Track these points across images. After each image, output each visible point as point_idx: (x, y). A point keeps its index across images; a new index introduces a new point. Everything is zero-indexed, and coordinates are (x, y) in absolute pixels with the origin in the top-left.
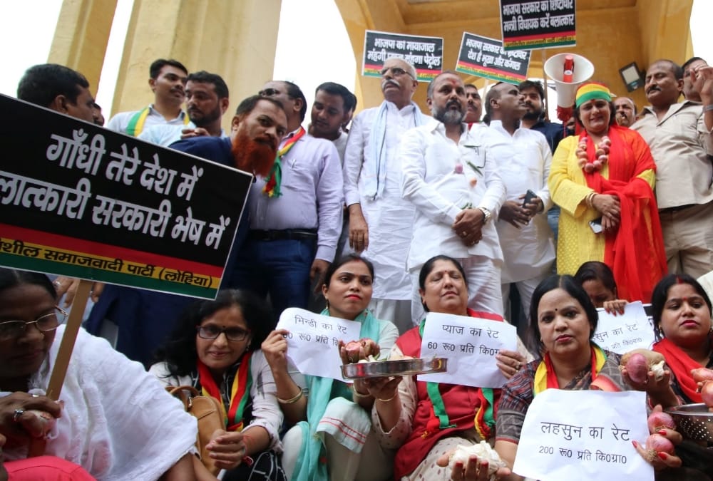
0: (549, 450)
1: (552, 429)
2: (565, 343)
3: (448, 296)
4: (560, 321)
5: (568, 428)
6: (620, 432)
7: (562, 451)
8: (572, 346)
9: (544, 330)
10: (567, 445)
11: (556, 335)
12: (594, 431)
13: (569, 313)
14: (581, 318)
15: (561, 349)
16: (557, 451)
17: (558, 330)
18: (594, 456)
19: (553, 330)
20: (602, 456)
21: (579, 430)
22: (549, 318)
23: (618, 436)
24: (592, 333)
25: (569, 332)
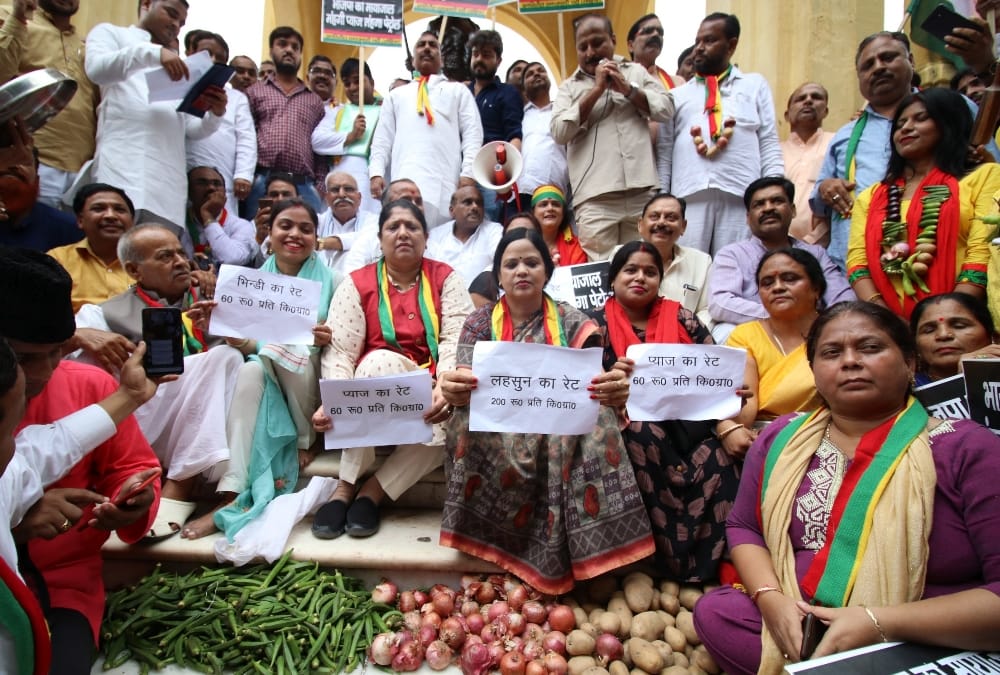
0: (502, 402)
1: (502, 381)
2: (524, 288)
3: (402, 247)
4: (521, 268)
5: (517, 380)
6: (571, 382)
7: (514, 401)
8: (529, 291)
9: (506, 275)
10: (518, 396)
11: (517, 280)
12: (544, 381)
13: (531, 263)
14: (540, 268)
15: (519, 293)
16: (508, 402)
17: (519, 275)
18: (544, 403)
19: (514, 275)
20: (552, 403)
21: (528, 381)
22: (513, 264)
23: (569, 386)
24: (546, 283)
25: (528, 279)
